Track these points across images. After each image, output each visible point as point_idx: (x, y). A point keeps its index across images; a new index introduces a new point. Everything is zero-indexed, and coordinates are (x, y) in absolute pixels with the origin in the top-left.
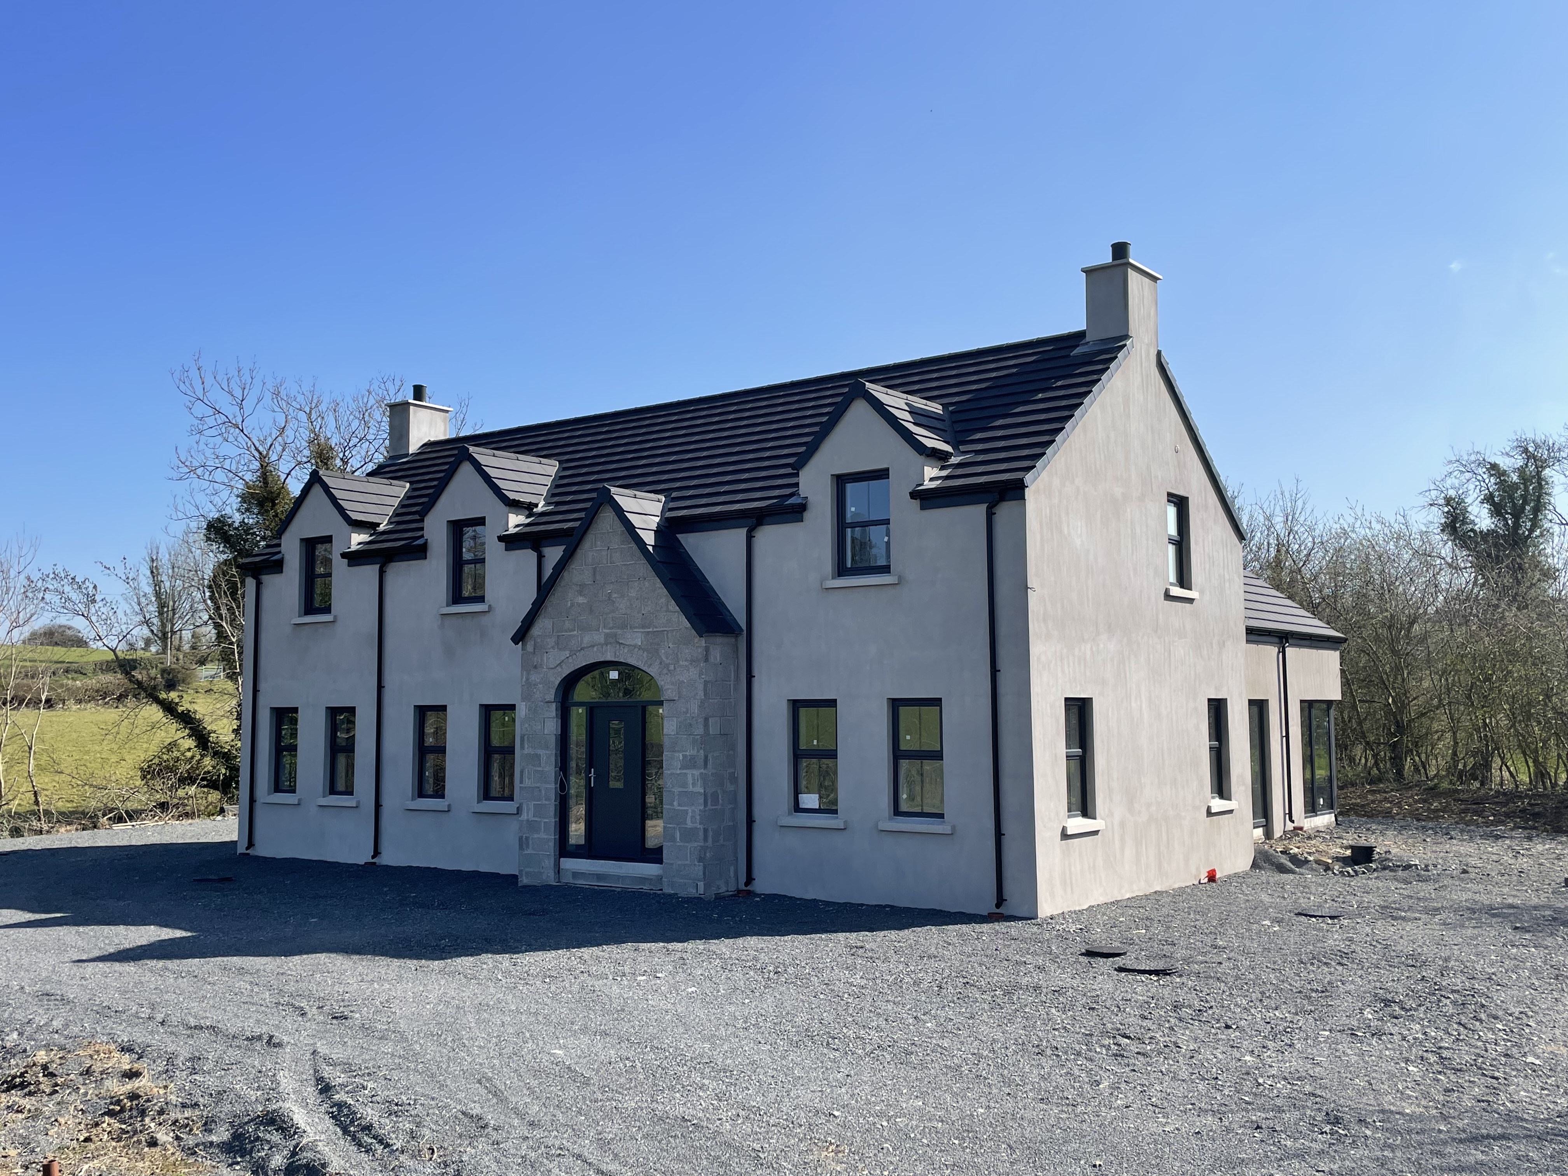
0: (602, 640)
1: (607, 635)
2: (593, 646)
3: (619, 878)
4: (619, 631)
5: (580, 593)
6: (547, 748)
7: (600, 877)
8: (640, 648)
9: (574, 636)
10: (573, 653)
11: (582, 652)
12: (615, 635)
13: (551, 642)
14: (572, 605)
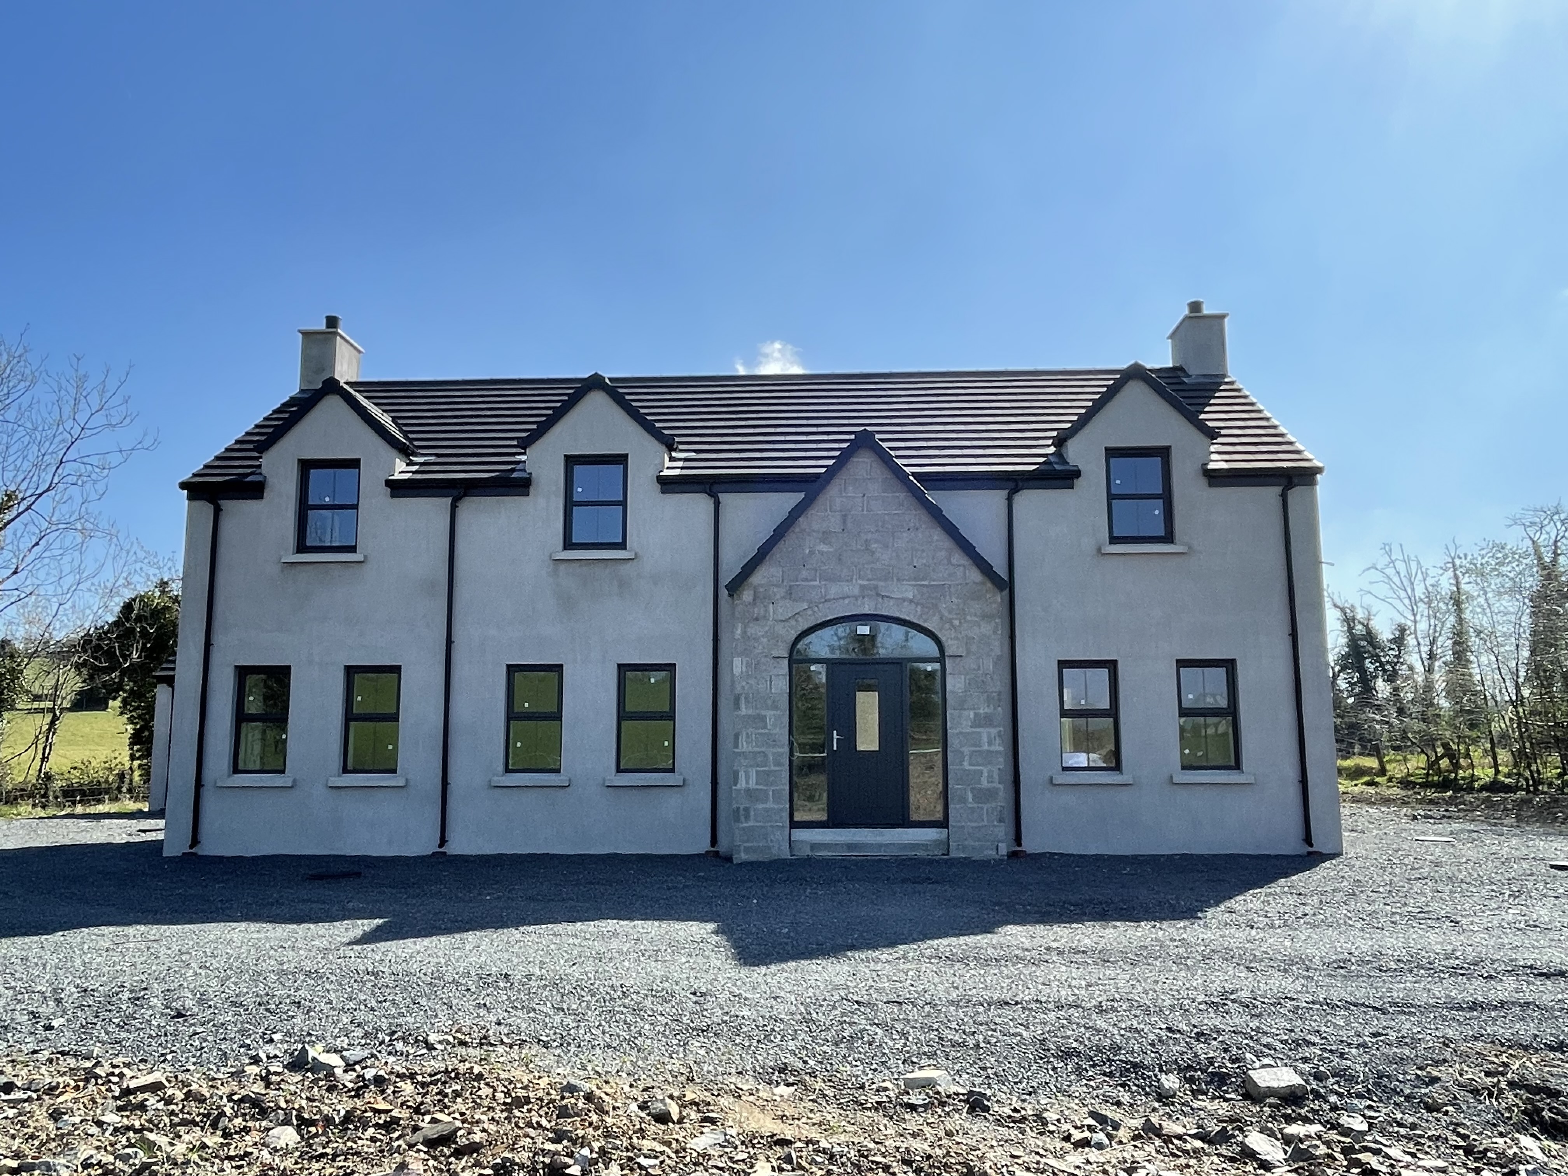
0: (856, 591)
1: (863, 587)
2: (844, 598)
3: (880, 846)
4: (881, 584)
5: (823, 541)
6: (775, 708)
7: (851, 846)
8: (911, 601)
9: (814, 587)
10: (812, 604)
11: (827, 605)
12: (876, 588)
13: (780, 592)
14: (812, 553)
